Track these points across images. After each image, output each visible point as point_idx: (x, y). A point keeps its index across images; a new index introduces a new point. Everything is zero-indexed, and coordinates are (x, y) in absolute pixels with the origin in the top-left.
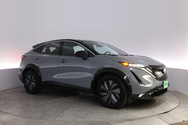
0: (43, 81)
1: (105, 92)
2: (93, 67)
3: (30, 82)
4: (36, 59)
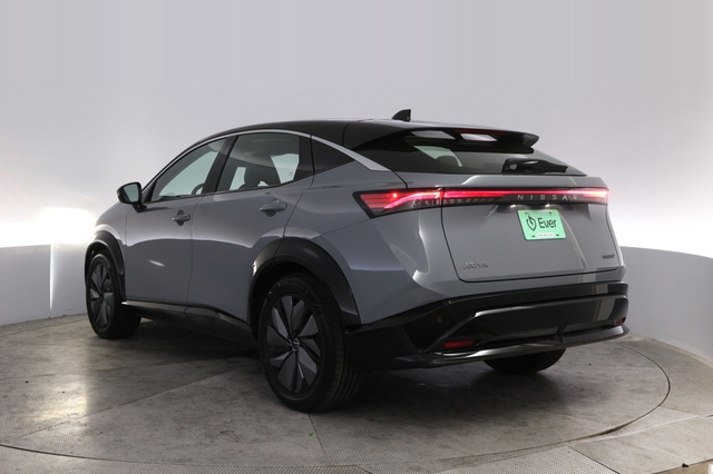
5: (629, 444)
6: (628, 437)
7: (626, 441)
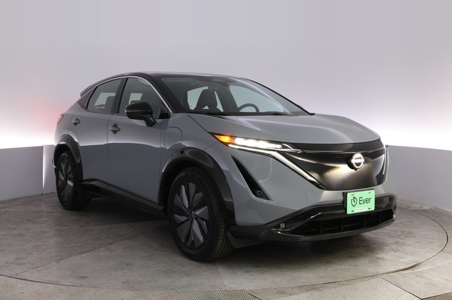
0: (84, 178)
1: (182, 213)
2: (163, 146)
3: (66, 180)
4: (76, 124)
5: (421, 277)
6: (421, 272)
7: (419, 274)
